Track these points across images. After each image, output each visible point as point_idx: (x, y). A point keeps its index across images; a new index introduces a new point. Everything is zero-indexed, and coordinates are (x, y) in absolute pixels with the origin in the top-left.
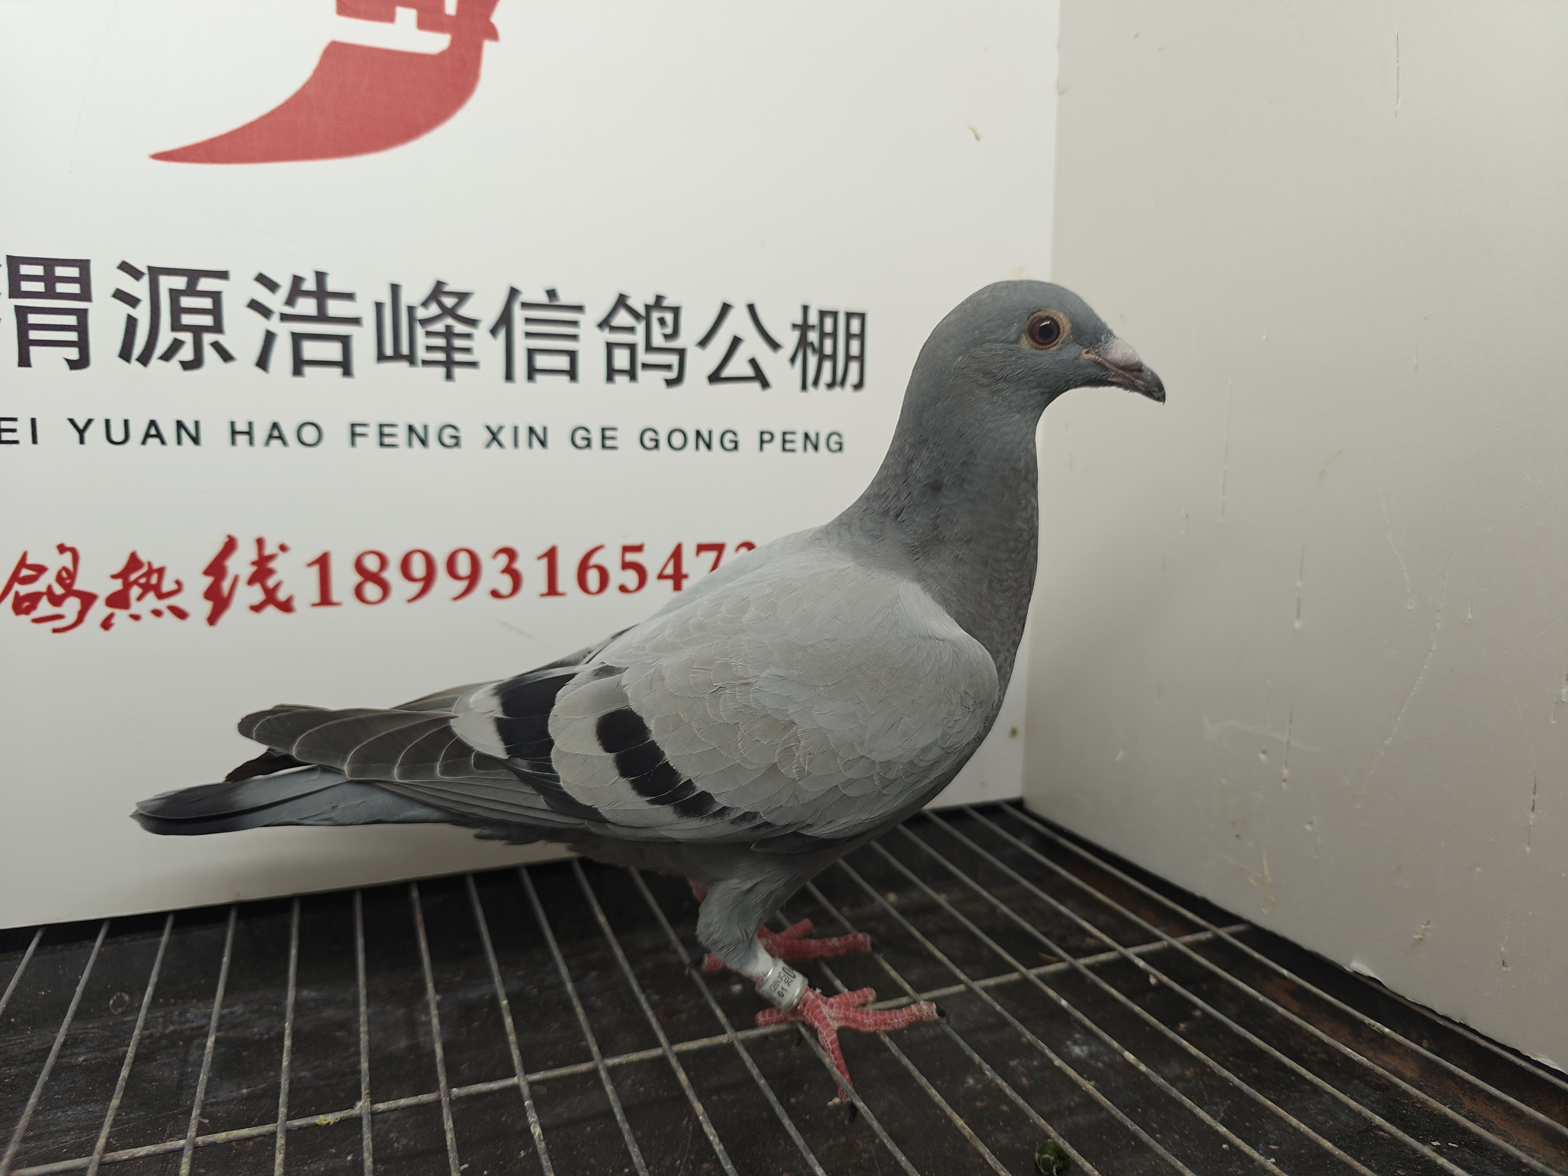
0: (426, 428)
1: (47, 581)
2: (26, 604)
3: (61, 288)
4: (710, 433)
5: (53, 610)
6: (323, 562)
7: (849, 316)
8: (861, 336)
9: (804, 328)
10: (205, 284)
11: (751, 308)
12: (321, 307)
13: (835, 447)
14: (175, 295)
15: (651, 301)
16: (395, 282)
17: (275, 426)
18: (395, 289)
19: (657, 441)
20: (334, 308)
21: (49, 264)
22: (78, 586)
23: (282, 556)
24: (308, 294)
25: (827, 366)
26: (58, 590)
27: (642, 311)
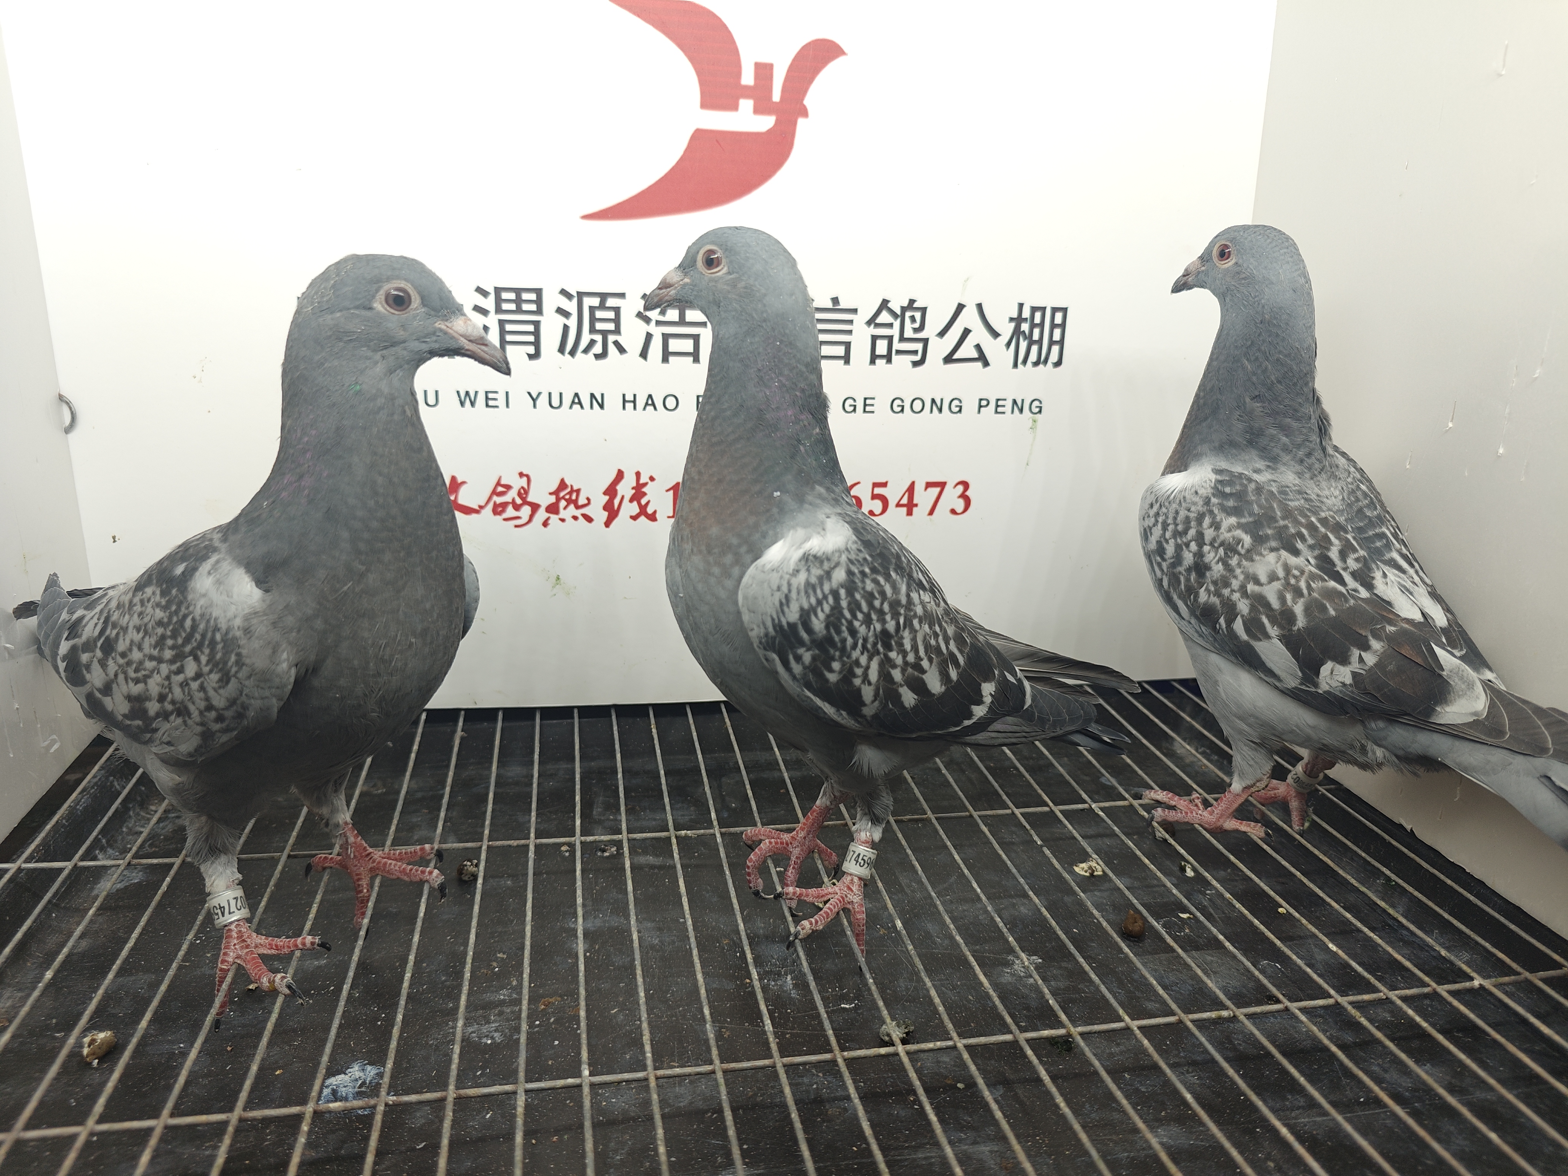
1: (512, 495)
2: (500, 509)
3: (525, 307)
4: (942, 400)
5: (515, 514)
6: (675, 489)
7: (1055, 310)
8: (1063, 326)
9: (1018, 320)
11: (979, 306)
12: (682, 316)
13: (1036, 410)
14: (592, 309)
15: (906, 304)
17: (650, 396)
19: (903, 407)
21: (518, 291)
23: (651, 485)
25: (1035, 349)
26: (519, 501)
27: (899, 312)
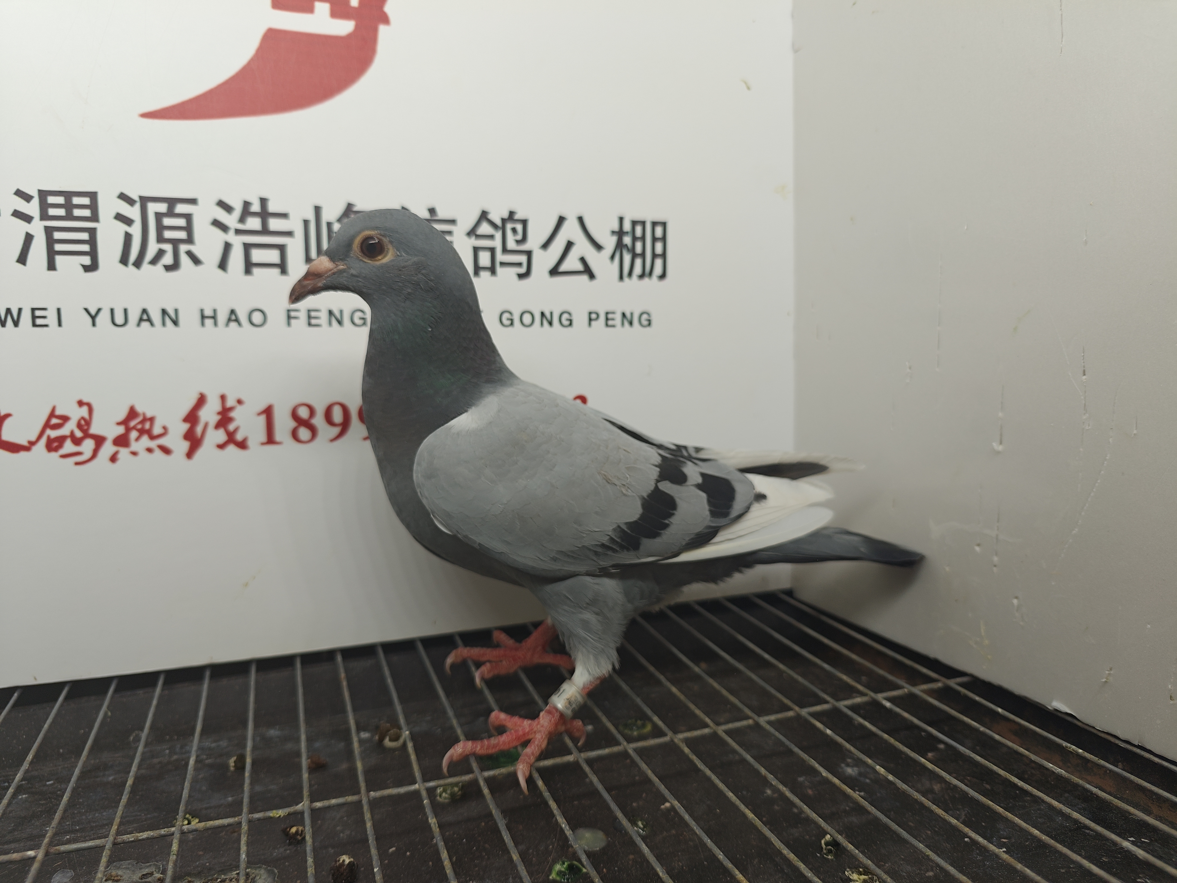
0: (341, 312)
1: (70, 427)
2: (55, 444)
3: (77, 212)
4: (551, 313)
5: (75, 449)
6: (268, 412)
7: (654, 224)
8: (664, 239)
9: (620, 233)
10: (180, 208)
11: (581, 220)
12: (264, 224)
13: (645, 323)
14: (159, 216)
15: (506, 215)
16: (317, 205)
17: (233, 312)
18: (318, 210)
19: (512, 320)
20: (274, 224)
21: (68, 195)
22: (93, 430)
23: (239, 409)
24: (255, 214)
25: (638, 262)
26: (79, 434)
27: (499, 223)
